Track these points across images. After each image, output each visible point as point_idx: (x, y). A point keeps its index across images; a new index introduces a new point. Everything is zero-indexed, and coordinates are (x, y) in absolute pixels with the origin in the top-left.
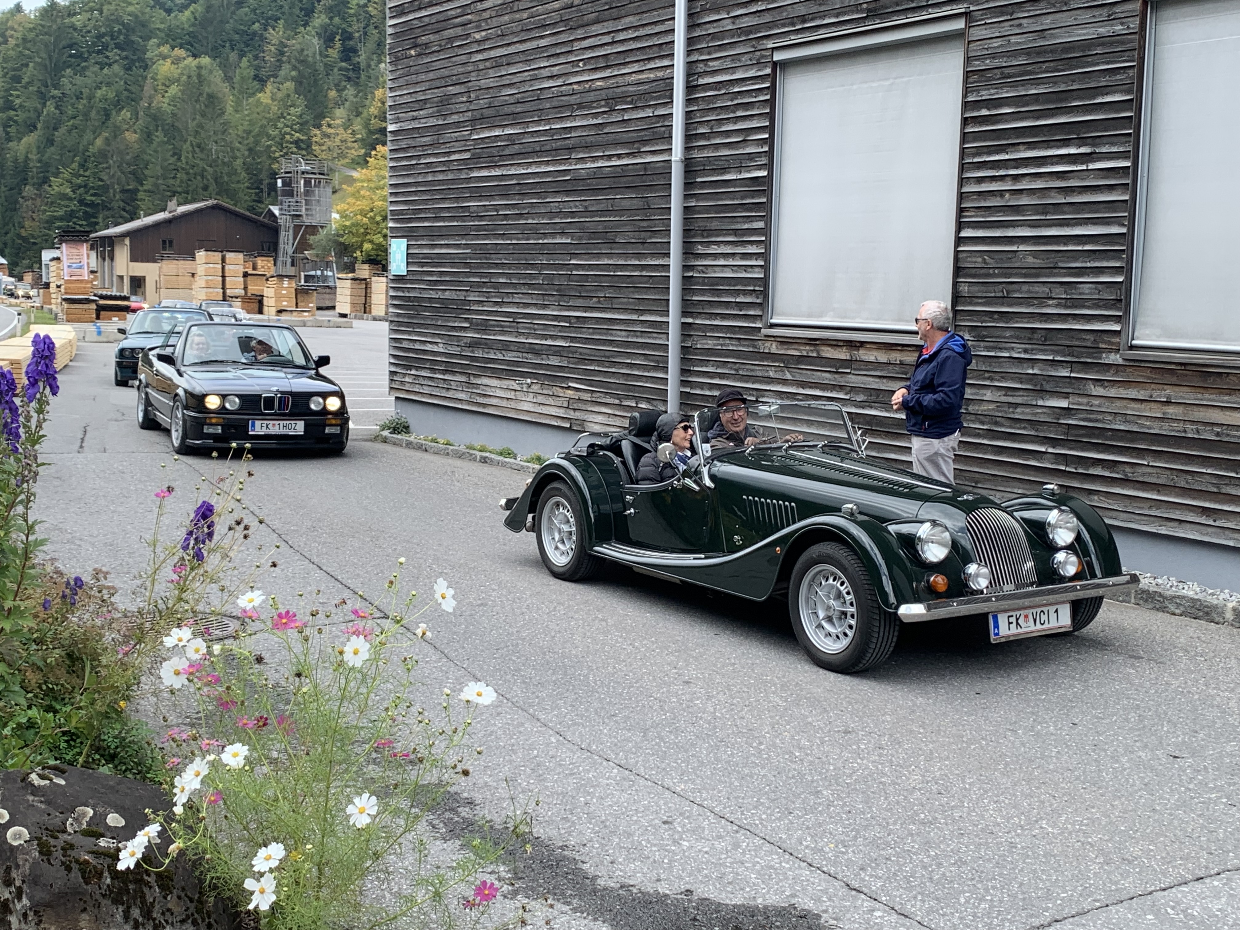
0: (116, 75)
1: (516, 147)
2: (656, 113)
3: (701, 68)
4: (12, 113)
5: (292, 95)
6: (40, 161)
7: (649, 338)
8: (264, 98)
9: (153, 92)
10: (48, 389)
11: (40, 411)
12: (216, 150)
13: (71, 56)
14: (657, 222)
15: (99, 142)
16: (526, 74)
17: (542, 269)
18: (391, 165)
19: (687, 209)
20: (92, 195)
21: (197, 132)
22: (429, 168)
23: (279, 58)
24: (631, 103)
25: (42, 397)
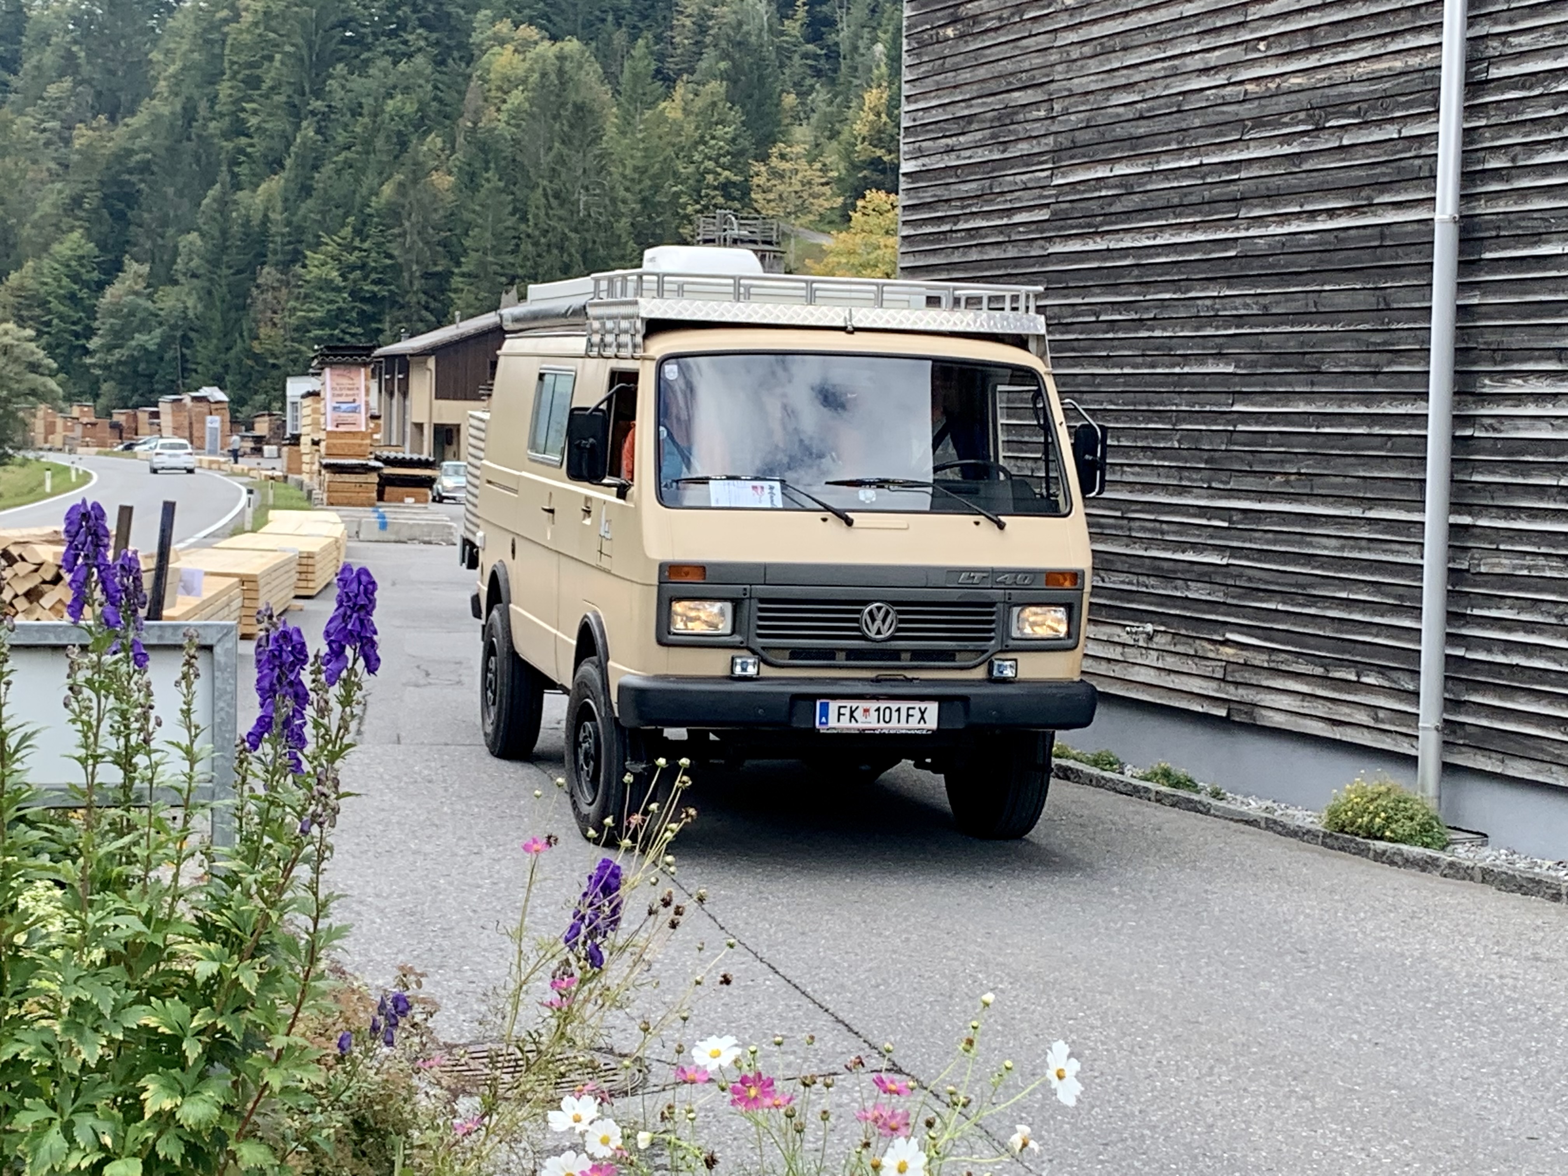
0: (419, 73)
1: (1136, 198)
2: (1405, 133)
3: (1494, 48)
4: (243, 140)
5: (720, 105)
6: (289, 223)
7: (1385, 551)
8: (672, 109)
9: (481, 103)
10: (361, 662)
11: (346, 701)
12: (586, 203)
13: (345, 41)
14: (1405, 334)
15: (387, 190)
16: (1159, 65)
17: (1178, 421)
18: (904, 233)
19: (1462, 311)
20: (374, 282)
21: (554, 170)
22: (973, 237)
23: (699, 38)
24: (1356, 114)
25: (349, 676)
